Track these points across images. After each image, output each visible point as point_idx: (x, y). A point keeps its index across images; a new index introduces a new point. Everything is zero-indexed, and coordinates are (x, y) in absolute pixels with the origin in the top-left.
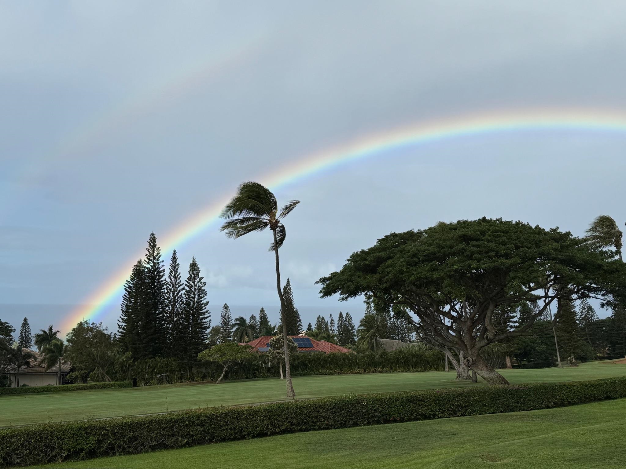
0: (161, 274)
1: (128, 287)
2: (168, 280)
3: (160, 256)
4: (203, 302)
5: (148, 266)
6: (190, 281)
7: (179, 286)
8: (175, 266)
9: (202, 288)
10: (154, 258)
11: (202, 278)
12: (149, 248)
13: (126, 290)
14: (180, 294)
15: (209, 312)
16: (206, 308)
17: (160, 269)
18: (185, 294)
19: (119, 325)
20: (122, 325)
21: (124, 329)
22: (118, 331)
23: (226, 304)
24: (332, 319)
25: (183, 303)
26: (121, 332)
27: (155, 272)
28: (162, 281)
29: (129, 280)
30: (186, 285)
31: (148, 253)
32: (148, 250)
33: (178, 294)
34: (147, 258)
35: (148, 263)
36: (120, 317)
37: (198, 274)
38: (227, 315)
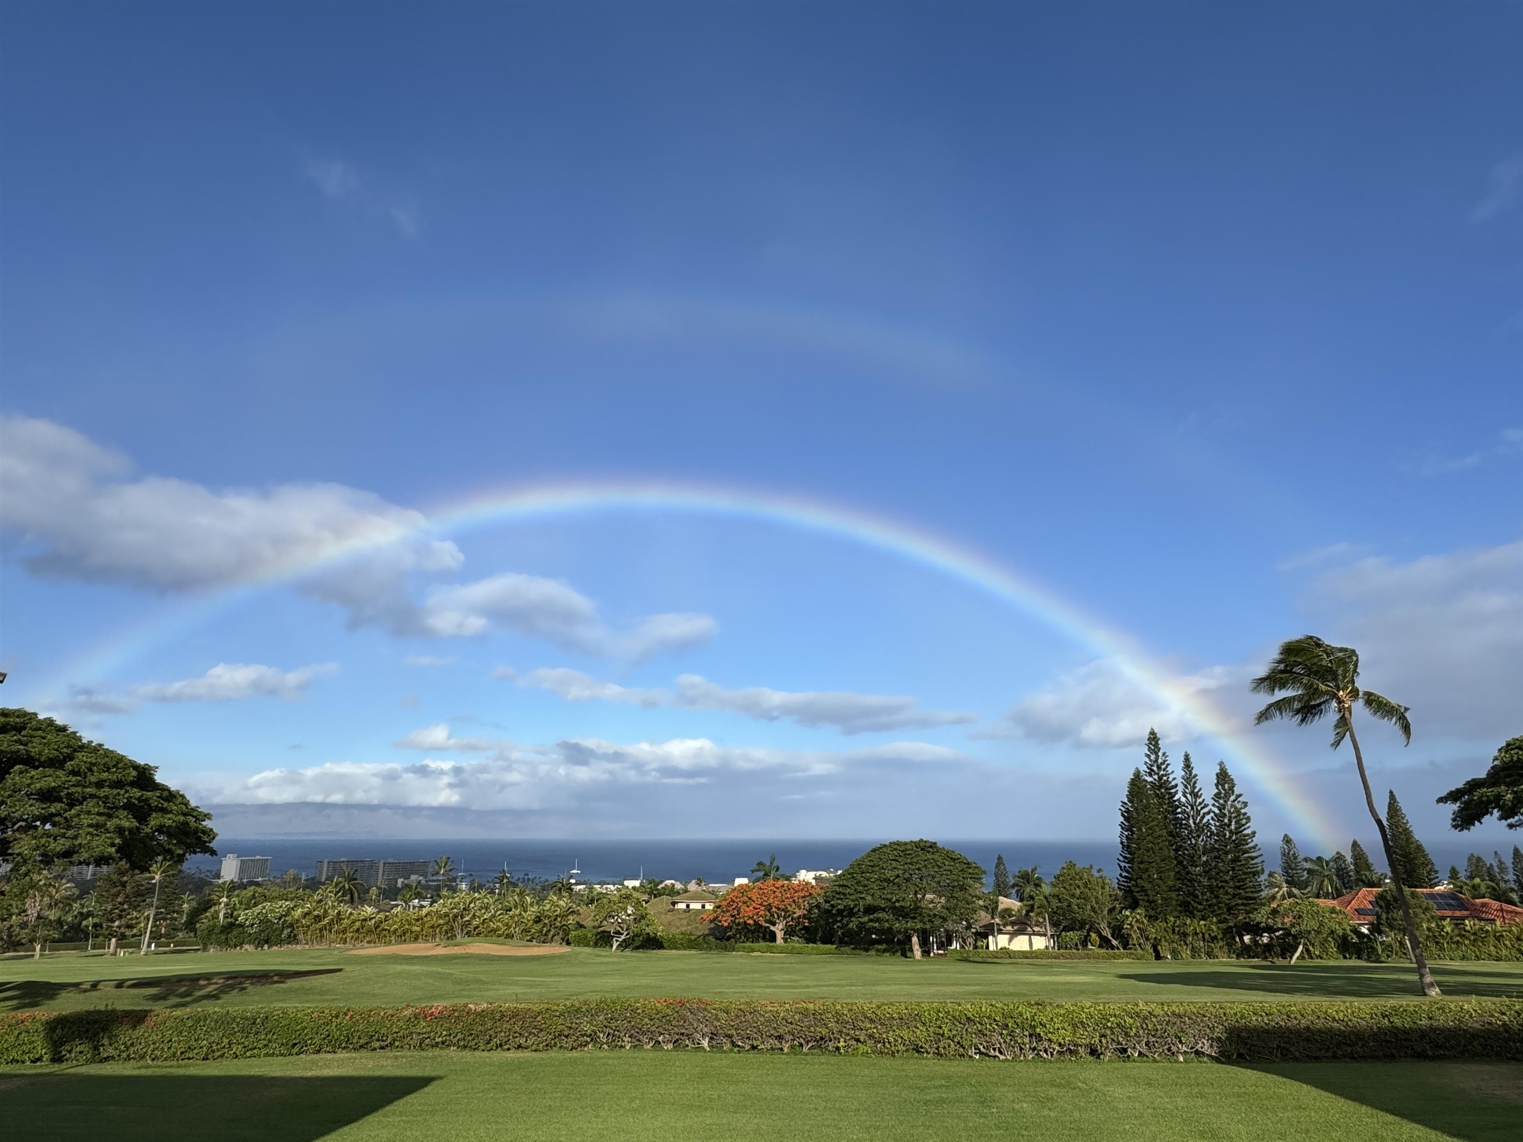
0: (1173, 791)
1: (1125, 812)
2: (1183, 799)
3: (1168, 765)
4: (1246, 832)
5: (1149, 779)
6: (1220, 798)
7: (1202, 808)
8: (1190, 778)
9: (1243, 811)
10: (1159, 768)
11: (1240, 795)
12: (1149, 753)
13: (1123, 815)
14: (1205, 820)
15: (1258, 847)
16: (1252, 841)
17: (1170, 783)
18: (1213, 819)
19: (1120, 867)
20: (1125, 867)
21: (1128, 872)
22: (1121, 875)
23: (1286, 836)
24: (1500, 861)
25: (1212, 833)
26: (1125, 877)
27: (1163, 788)
28: (1175, 801)
29: (1126, 800)
30: (1214, 805)
31: (1147, 760)
32: (1148, 756)
33: (1201, 820)
34: (1148, 767)
35: (1151, 775)
36: (1120, 854)
37: (1232, 789)
38: (1292, 852)
